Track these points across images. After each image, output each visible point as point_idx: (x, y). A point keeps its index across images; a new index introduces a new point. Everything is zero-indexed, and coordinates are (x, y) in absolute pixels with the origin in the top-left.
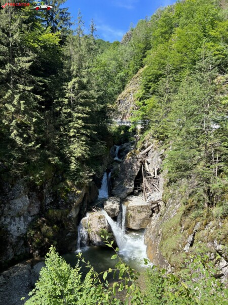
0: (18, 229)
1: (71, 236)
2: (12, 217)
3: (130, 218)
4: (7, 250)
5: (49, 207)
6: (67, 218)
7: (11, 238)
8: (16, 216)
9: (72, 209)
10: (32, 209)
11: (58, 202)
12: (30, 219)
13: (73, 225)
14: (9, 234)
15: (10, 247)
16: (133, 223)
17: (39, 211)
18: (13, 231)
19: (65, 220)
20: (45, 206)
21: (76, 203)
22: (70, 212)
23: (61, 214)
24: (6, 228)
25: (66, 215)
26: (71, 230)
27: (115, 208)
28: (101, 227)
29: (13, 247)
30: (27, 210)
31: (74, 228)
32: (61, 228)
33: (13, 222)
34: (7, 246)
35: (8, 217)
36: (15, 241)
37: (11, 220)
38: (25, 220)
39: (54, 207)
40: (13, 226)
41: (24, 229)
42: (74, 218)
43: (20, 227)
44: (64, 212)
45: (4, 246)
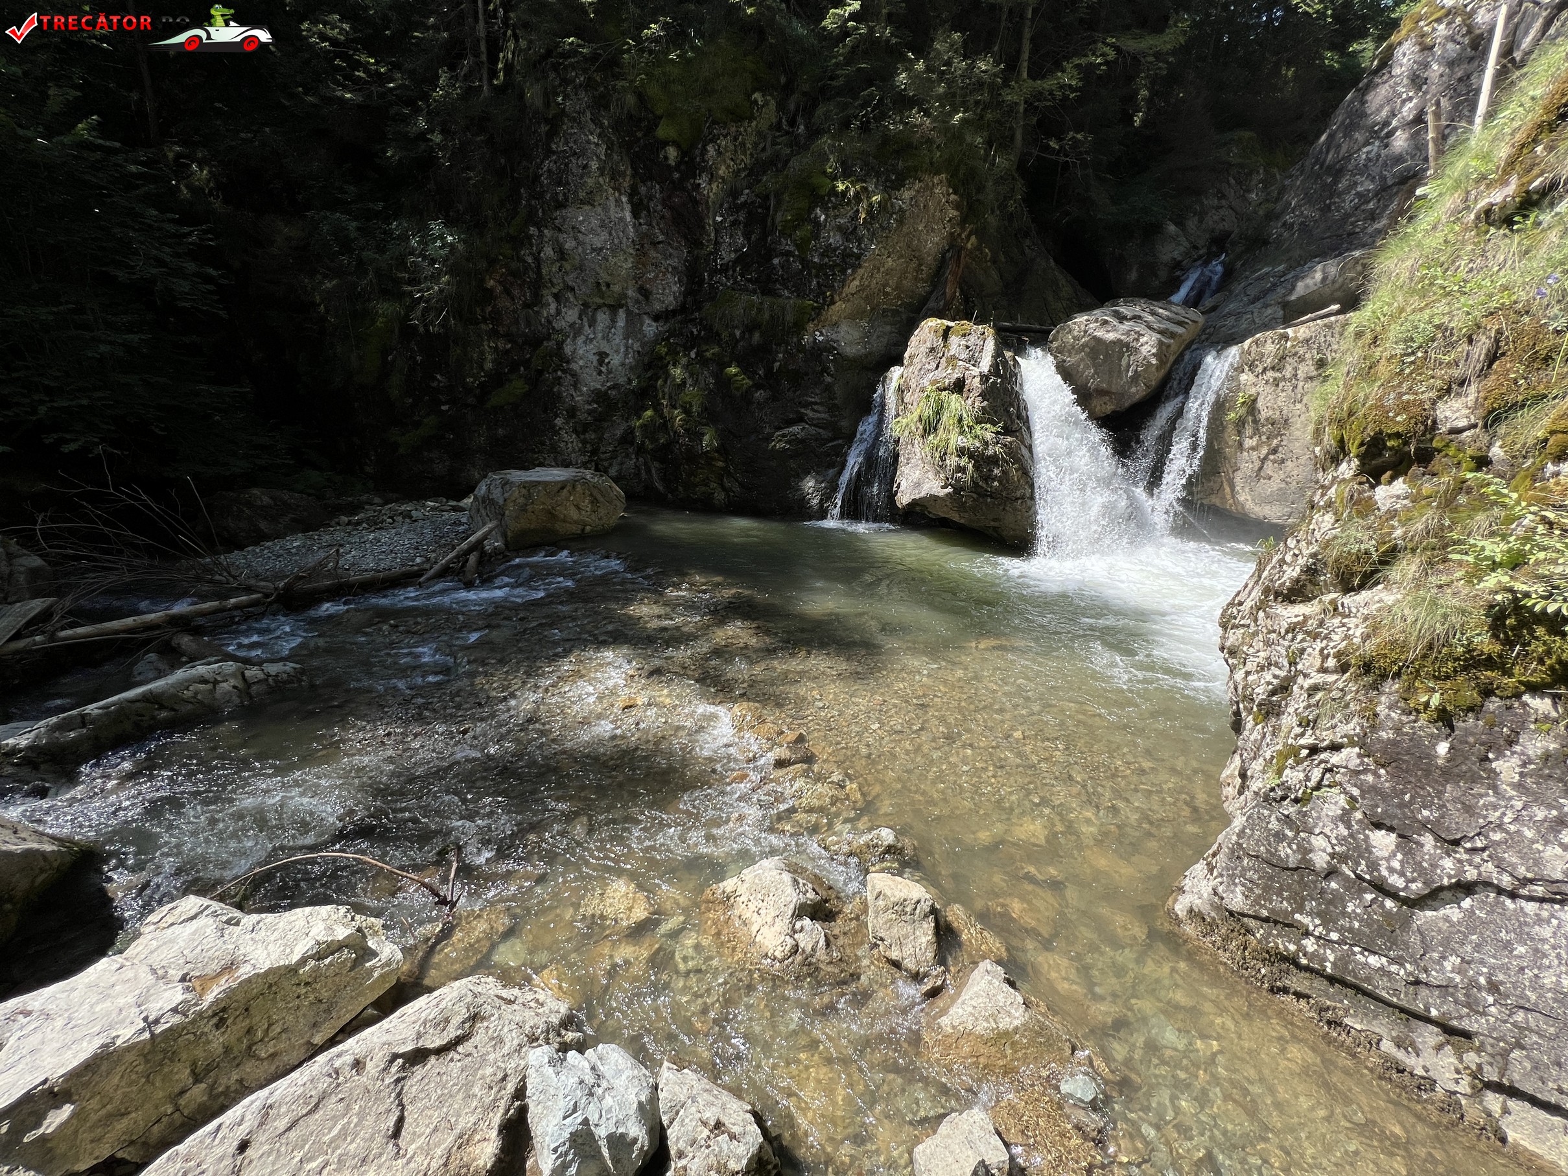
0: (601, 362)
1: (802, 441)
2: (586, 305)
3: (1239, 433)
4: (557, 433)
5: (728, 279)
6: (801, 348)
7: (572, 391)
8: (599, 307)
9: (833, 302)
10: (657, 276)
11: (770, 259)
12: (650, 328)
13: (828, 388)
14: (564, 371)
15: (567, 423)
16: (1261, 468)
17: (686, 294)
18: (581, 363)
19: (786, 351)
20: (711, 277)
21: (861, 271)
22: (819, 314)
23: (767, 316)
24: (560, 345)
25: (796, 324)
26: (810, 414)
27: (1120, 341)
28: (936, 382)
29: (579, 429)
30: (636, 278)
31: (832, 409)
32: (758, 386)
33: (586, 327)
34: (557, 416)
35: (567, 299)
36: (587, 407)
37: (580, 318)
38: (632, 329)
39: (749, 280)
40: (585, 342)
41: (623, 364)
42: (840, 357)
43: (607, 355)
44: (783, 308)
45: (545, 411)
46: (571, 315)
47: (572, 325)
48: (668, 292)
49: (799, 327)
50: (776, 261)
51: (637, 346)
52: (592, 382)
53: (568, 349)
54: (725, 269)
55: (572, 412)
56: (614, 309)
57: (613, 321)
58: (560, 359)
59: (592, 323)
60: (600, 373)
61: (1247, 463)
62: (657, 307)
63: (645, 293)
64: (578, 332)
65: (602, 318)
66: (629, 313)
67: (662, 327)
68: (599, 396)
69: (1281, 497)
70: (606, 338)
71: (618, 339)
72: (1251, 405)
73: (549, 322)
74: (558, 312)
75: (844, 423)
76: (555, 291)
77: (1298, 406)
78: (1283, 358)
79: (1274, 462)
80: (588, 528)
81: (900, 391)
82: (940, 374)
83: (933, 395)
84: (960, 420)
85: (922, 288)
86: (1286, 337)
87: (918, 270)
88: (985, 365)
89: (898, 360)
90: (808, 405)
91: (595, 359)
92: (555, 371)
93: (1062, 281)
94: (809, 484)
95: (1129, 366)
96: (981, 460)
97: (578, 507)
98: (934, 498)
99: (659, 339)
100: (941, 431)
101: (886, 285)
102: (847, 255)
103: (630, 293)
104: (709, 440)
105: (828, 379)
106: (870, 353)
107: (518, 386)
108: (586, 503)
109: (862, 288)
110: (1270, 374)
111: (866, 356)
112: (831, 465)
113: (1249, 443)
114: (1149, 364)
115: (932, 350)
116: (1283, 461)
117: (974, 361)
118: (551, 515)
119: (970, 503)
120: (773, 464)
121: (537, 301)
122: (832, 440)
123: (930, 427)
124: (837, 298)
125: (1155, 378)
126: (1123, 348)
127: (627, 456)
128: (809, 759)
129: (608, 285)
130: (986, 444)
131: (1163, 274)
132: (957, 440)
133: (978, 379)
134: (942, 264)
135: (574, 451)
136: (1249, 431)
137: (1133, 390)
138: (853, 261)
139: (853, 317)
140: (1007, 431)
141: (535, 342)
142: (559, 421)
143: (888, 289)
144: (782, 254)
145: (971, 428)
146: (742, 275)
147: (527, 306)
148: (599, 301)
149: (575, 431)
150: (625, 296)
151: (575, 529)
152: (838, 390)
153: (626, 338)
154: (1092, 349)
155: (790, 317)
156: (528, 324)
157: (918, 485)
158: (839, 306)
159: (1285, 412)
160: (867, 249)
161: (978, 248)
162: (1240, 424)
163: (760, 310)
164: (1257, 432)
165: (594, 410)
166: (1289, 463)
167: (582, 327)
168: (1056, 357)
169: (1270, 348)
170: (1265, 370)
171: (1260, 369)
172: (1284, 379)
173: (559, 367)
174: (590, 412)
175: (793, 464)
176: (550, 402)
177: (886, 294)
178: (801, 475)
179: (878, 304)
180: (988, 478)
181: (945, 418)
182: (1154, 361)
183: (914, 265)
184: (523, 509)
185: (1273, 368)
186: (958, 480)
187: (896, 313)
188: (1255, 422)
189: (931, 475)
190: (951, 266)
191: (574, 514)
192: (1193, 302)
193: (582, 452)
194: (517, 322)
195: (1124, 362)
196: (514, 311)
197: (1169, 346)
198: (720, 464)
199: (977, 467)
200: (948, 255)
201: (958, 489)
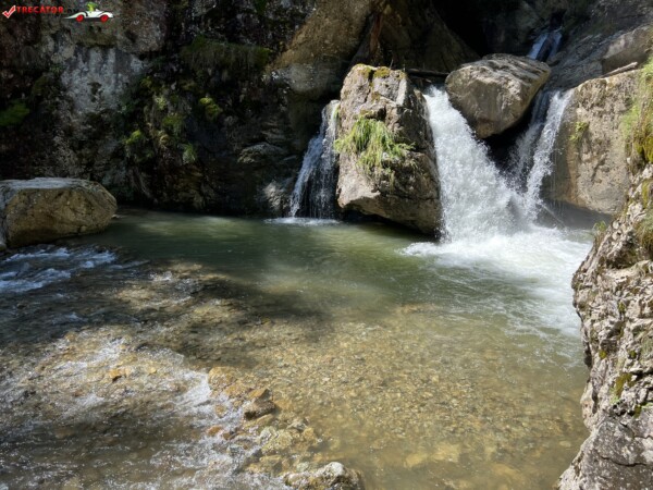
0: (94, 91)
1: (264, 156)
2: (80, 44)
3: (579, 150)
4: (55, 149)
5: (201, 29)
6: (260, 84)
7: (69, 114)
8: (92, 46)
9: (285, 50)
10: (141, 24)
11: (235, 15)
12: (136, 65)
13: (283, 116)
14: (61, 98)
15: (65, 140)
16: (594, 175)
17: (166, 39)
18: (77, 91)
19: (249, 86)
20: (187, 26)
21: (305, 27)
22: (274, 58)
23: (233, 58)
24: (58, 77)
25: (256, 66)
26: (270, 135)
27: (494, 83)
28: (364, 112)
29: (76, 146)
30: (124, 25)
31: (287, 132)
32: (228, 113)
33: (81, 63)
34: (55, 134)
35: (64, 39)
36: (83, 127)
37: (76, 55)
38: (122, 65)
39: (219, 30)
40: (80, 75)
41: (114, 93)
42: (292, 91)
43: (100, 86)
44: (246, 53)
45: (44, 131)
46: (67, 52)
47: (68, 60)
48: (152, 37)
49: (259, 68)
50: (239, 17)
51: (125, 79)
52: (87, 107)
53: (65, 80)
54: (197, 21)
55: (69, 132)
56: (105, 48)
57: (105, 58)
58: (57, 87)
59: (86, 59)
60: (94, 100)
61: (585, 170)
62: (143, 48)
63: (132, 37)
64: (73, 65)
65: (95, 55)
66: (118, 52)
67: (147, 64)
68: (94, 119)
69: (608, 195)
70: (99, 71)
71: (109, 73)
72: (585, 130)
73: (48, 57)
74: (56, 49)
75: (297, 143)
76: (53, 32)
77: (616, 131)
78: (604, 98)
79: (603, 170)
80: (84, 228)
81: (339, 118)
82: (368, 105)
83: (363, 122)
84: (384, 140)
85: (352, 42)
86: (604, 83)
87: (349, 28)
88: (401, 99)
89: (337, 96)
90: (267, 128)
91: (89, 88)
92: (54, 97)
93: (453, 41)
94: (271, 190)
95: (502, 102)
96: (400, 170)
97: (74, 210)
98: (367, 200)
99: (146, 73)
100: (369, 149)
101: (325, 38)
102: (294, 15)
103: (119, 36)
104: (188, 155)
105: (283, 108)
106: (315, 89)
107: (20, 109)
108: (82, 208)
109: (307, 40)
110: (596, 109)
111: (312, 91)
112: (288, 175)
113: (585, 157)
114: (515, 101)
115: (361, 88)
116: (608, 170)
117: (391, 96)
118: (50, 217)
119: (393, 203)
120: (242, 174)
121: (36, 39)
122: (288, 156)
123: (362, 146)
124: (288, 46)
125: (520, 110)
126: (497, 89)
127: (118, 168)
128: (274, 410)
129: (100, 29)
130: (403, 158)
131: (522, 38)
132: (381, 156)
133: (395, 111)
134: (366, 25)
135: (71, 163)
136: (585, 148)
137: (506, 119)
138: (299, 19)
139: (301, 61)
140: (418, 149)
141: (36, 73)
142: (57, 139)
143: (327, 42)
144: (244, 11)
145: (391, 146)
146: (212, 26)
147: (27, 43)
148: (92, 41)
149: (72, 147)
150: (115, 38)
151: (72, 229)
152: (292, 117)
153: (116, 72)
154: (476, 89)
155: (251, 60)
156: (29, 57)
157: (354, 190)
158: (290, 53)
159: (608, 135)
160: (309, 11)
161: (393, 14)
162: (579, 143)
163: (227, 54)
164: (590, 149)
165: (89, 131)
166: (612, 171)
167: (77, 62)
168: (450, 94)
169: (595, 90)
170: (592, 106)
171: (589, 105)
172: (605, 112)
173: (57, 94)
174: (85, 132)
175: (257, 174)
176: (50, 123)
177: (326, 45)
178: (263, 184)
179: (320, 53)
180: (405, 184)
181: (372, 139)
182: (519, 99)
183: (346, 24)
184: (24, 213)
185: (598, 105)
186: (384, 186)
187: (333, 59)
188: (589, 142)
189: (363, 182)
190: (374, 25)
191: (70, 216)
192: (543, 57)
193: (79, 164)
194: (19, 56)
195: (498, 99)
196: (17, 47)
197: (528, 88)
198: (199, 174)
199: (397, 176)
200: (371, 18)
201: (384, 193)
